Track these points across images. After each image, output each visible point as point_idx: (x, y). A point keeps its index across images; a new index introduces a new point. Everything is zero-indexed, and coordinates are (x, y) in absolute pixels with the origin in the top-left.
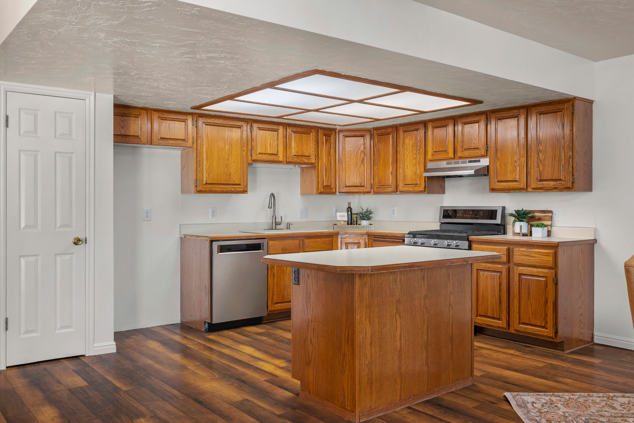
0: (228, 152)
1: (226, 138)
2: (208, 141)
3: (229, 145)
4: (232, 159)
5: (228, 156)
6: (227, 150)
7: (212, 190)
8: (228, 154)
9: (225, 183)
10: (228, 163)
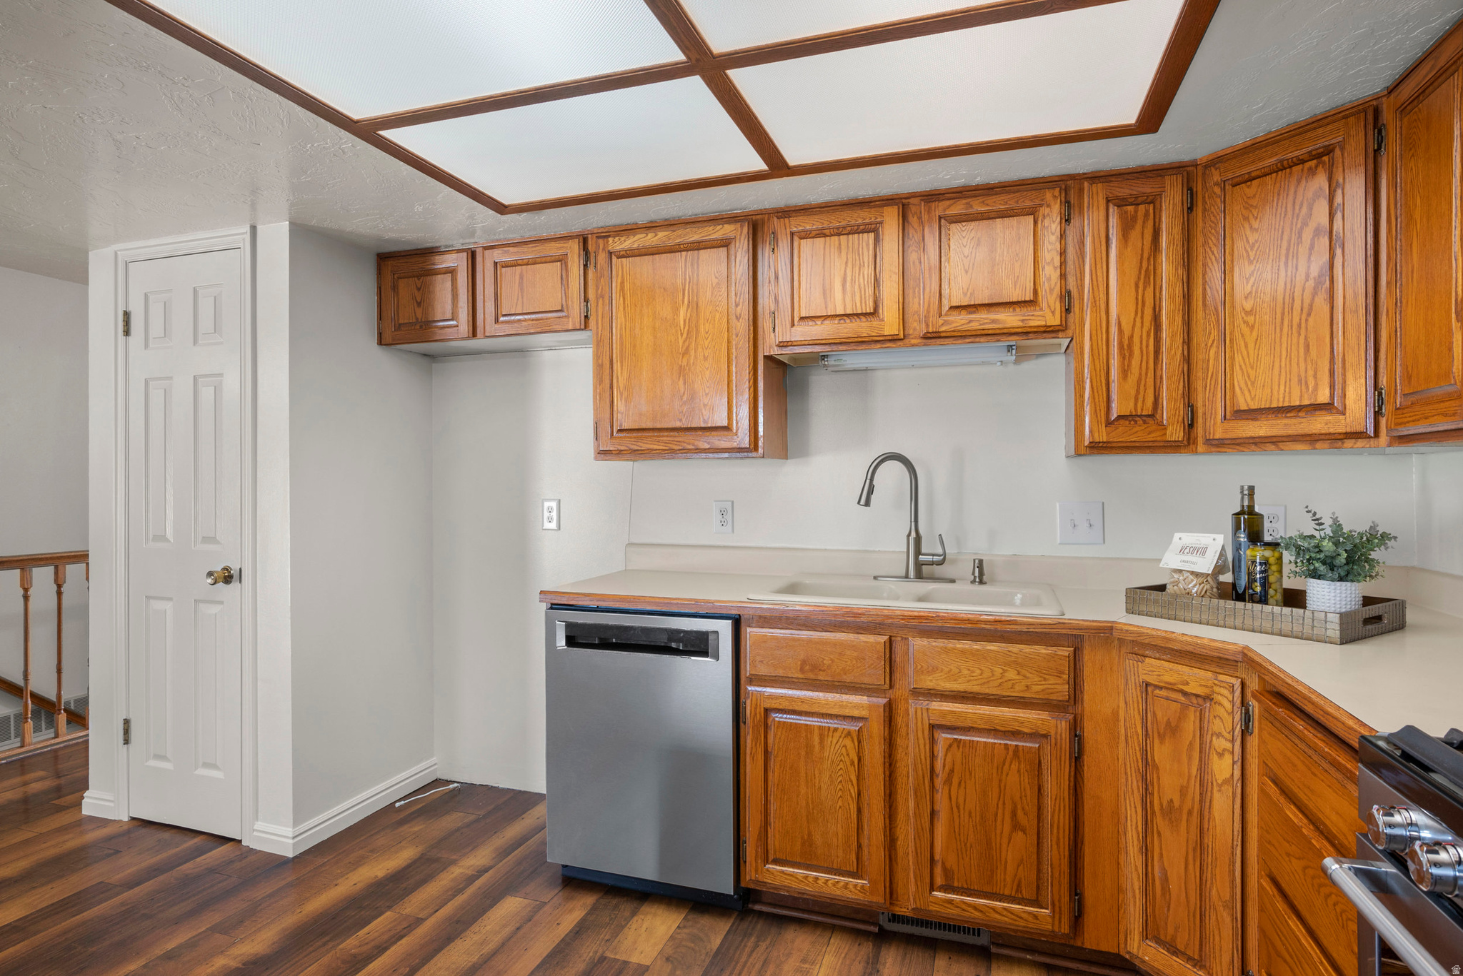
0: (686, 328)
1: (680, 287)
2: (624, 303)
3: (688, 305)
4: (700, 350)
5: (687, 344)
6: (682, 323)
7: (636, 448)
8: (685, 335)
9: (678, 424)
10: (685, 363)
